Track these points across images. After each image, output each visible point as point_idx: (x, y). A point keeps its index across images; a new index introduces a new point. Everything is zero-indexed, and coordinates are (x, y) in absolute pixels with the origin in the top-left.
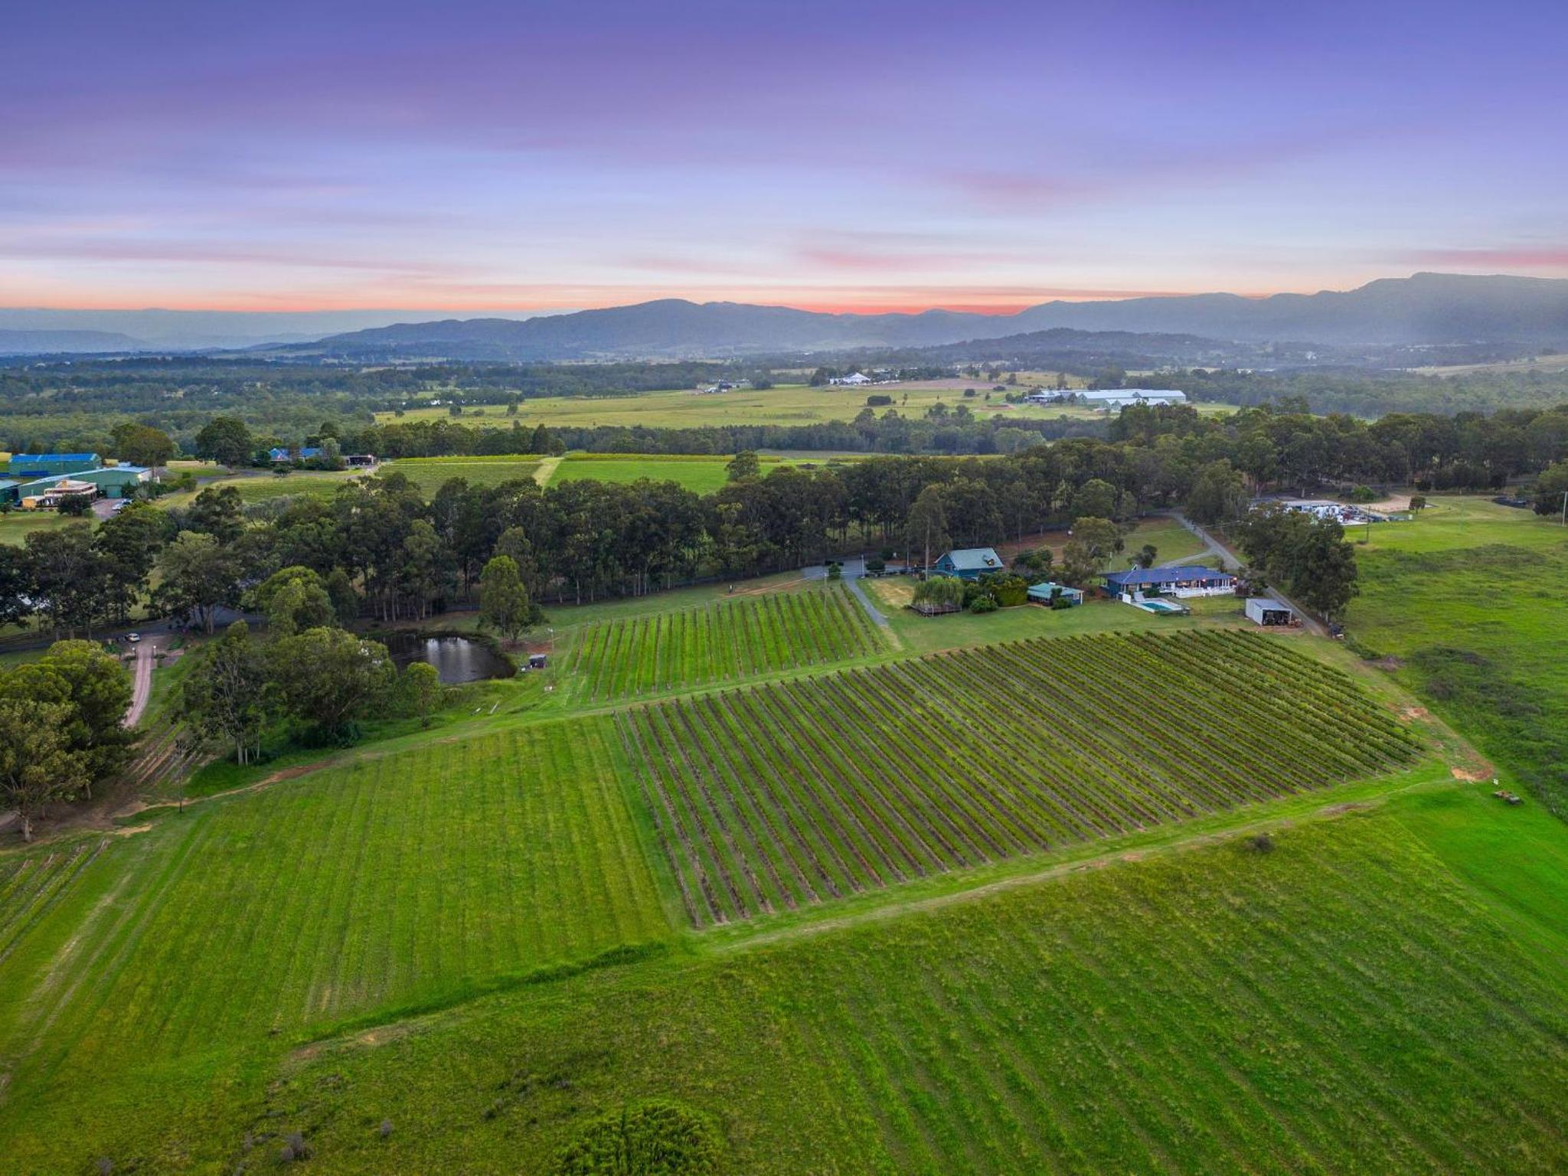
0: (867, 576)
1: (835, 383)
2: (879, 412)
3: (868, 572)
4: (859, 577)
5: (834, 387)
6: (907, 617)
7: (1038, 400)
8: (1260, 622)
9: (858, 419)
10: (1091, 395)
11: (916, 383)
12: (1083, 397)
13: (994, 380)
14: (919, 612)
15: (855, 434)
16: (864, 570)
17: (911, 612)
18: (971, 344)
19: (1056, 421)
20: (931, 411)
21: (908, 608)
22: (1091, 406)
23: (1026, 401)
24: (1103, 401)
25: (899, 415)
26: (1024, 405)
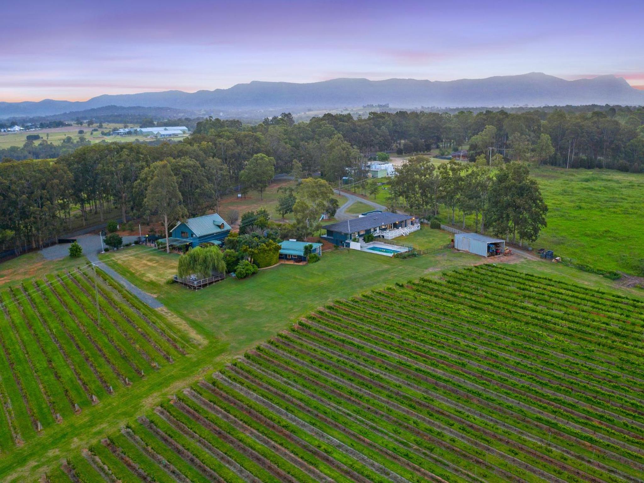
0: (106, 250)
1: (5, 131)
2: (37, 143)
3: (107, 247)
4: (99, 252)
5: (4, 133)
6: (176, 292)
7: (118, 134)
8: (485, 254)
9: (25, 146)
10: (144, 130)
11: (50, 129)
12: (141, 131)
13: (91, 126)
14: (186, 285)
15: (26, 153)
16: (103, 245)
17: (176, 286)
18: (69, 114)
19: (134, 142)
20: (64, 141)
21: (174, 282)
22: (147, 135)
23: (112, 134)
24: (152, 133)
25: (49, 143)
26: (111, 136)
